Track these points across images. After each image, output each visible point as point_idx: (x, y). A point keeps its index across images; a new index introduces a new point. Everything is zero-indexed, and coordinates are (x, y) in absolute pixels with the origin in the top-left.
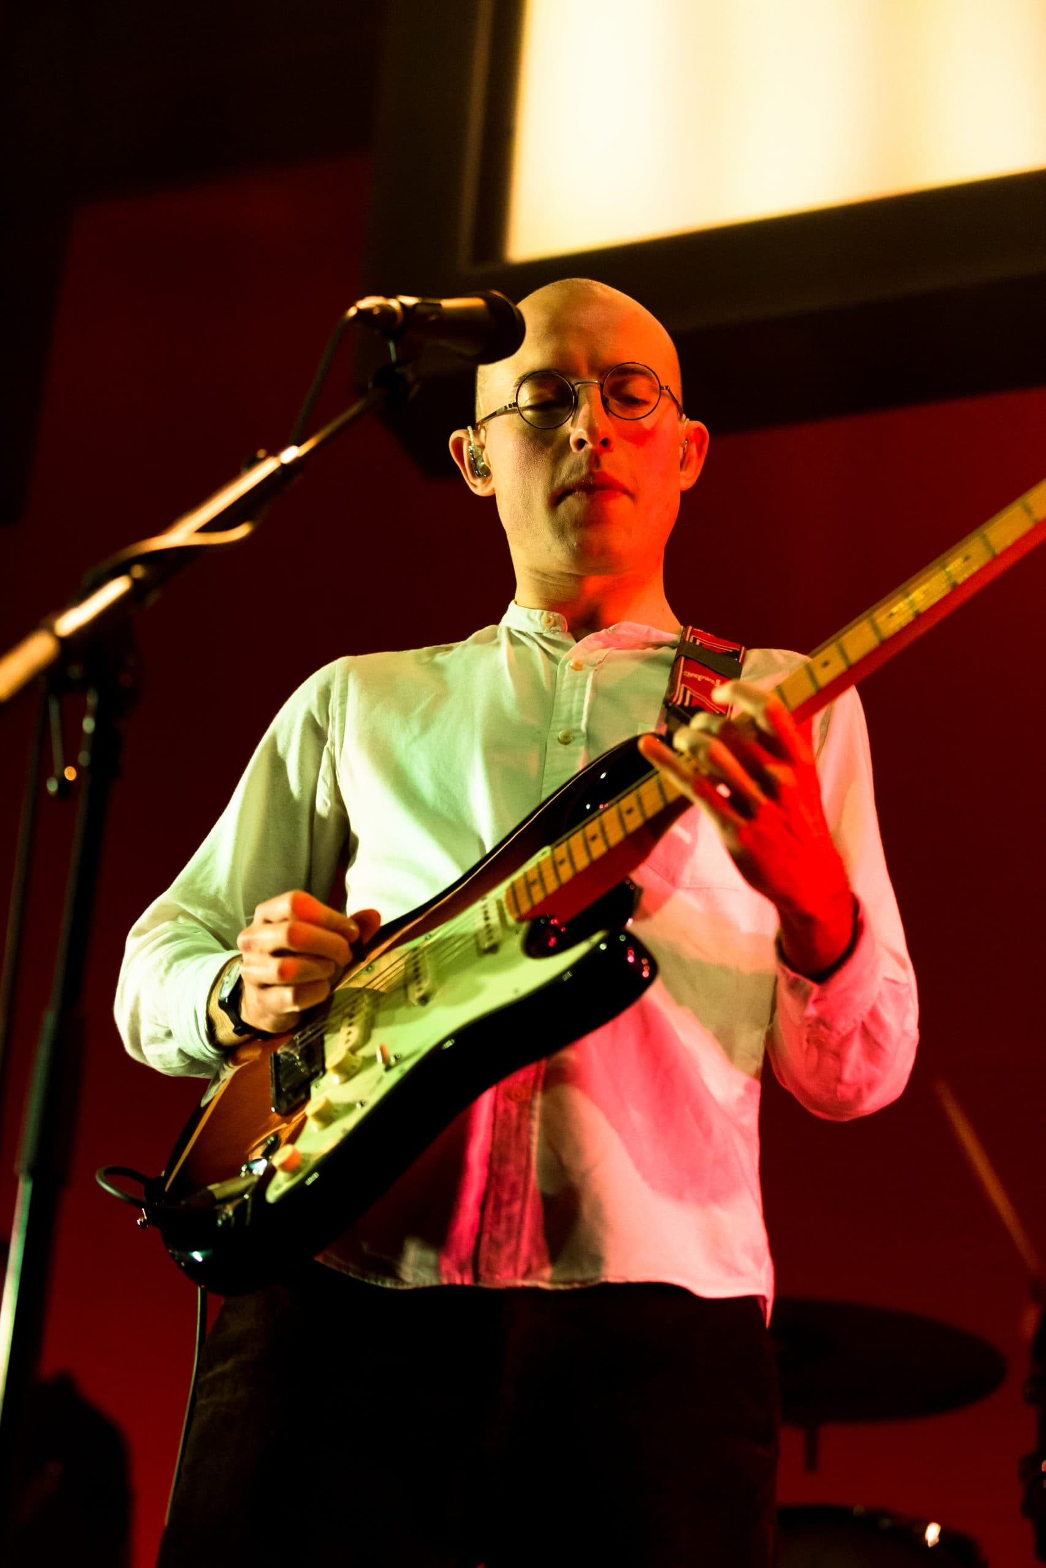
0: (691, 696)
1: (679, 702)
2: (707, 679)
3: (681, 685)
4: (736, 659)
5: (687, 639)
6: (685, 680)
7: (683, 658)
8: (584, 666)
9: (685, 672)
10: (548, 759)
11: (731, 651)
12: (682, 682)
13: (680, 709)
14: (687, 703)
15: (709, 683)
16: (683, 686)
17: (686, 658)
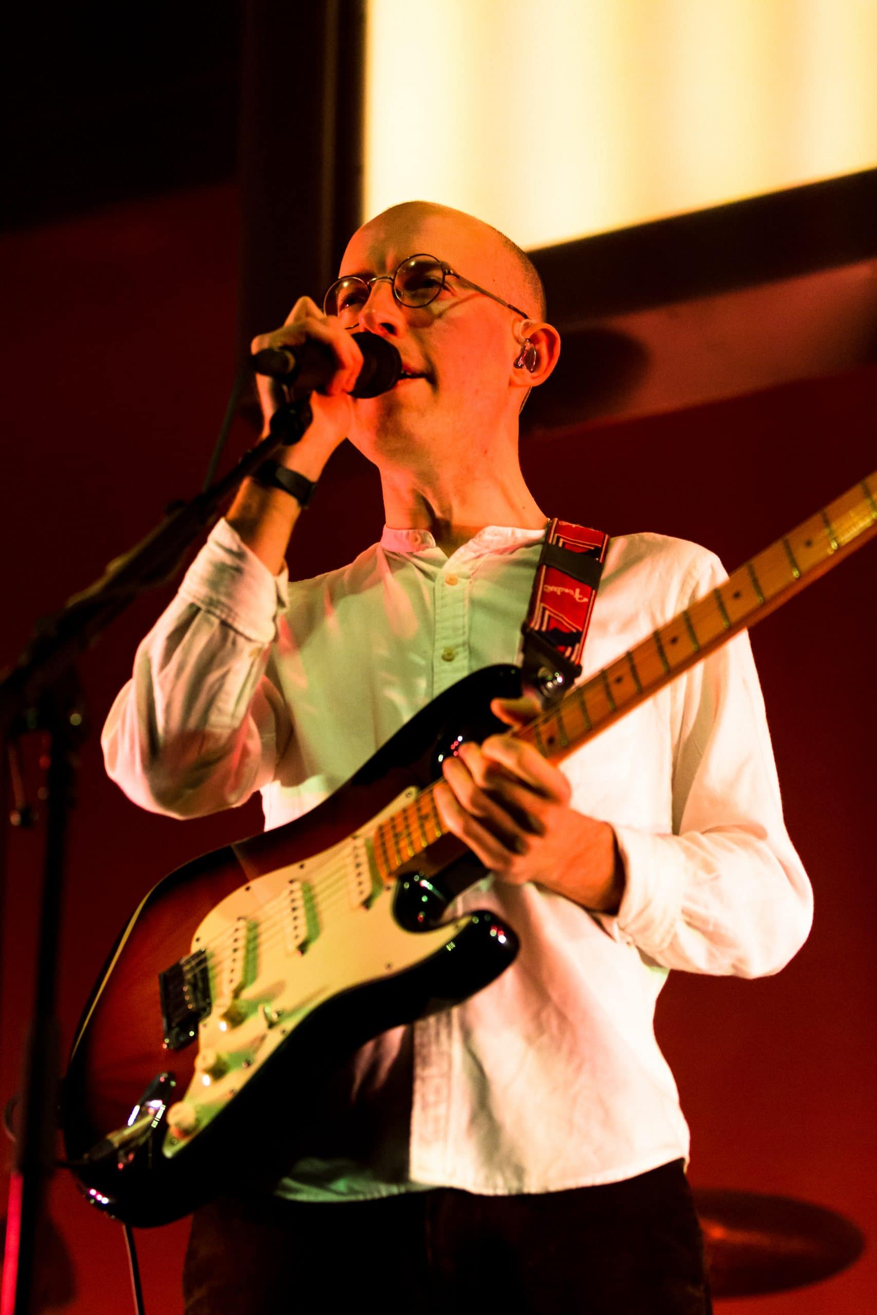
0: (550, 617)
1: (537, 628)
2: (567, 591)
3: (540, 605)
4: (597, 559)
5: (550, 541)
6: (546, 597)
7: (544, 567)
8: (459, 579)
9: (546, 586)
10: (436, 678)
11: (592, 548)
12: (542, 601)
13: (537, 636)
14: (544, 628)
15: (568, 594)
16: (543, 605)
17: (548, 567)
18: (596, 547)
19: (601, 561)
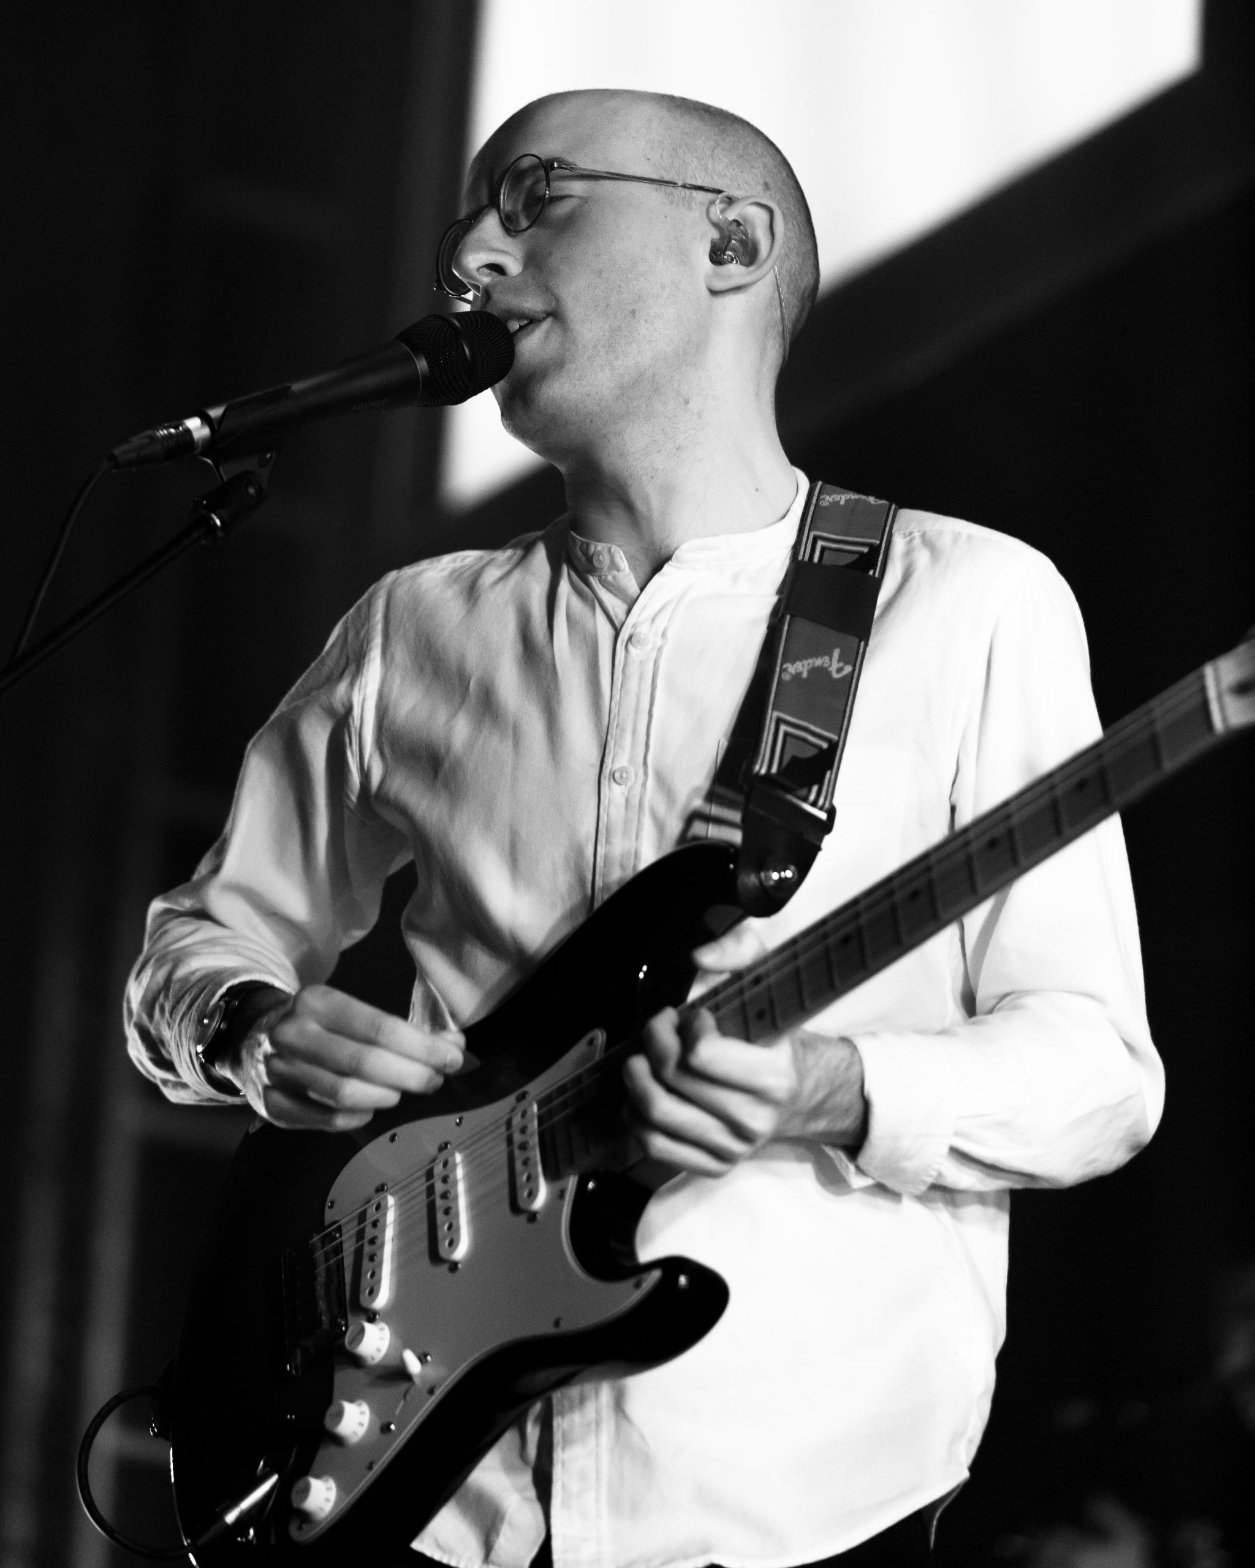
1: (763, 771)
4: (872, 574)
5: (800, 558)
7: (788, 617)
11: (866, 549)
14: (774, 770)
16: (776, 714)
18: (871, 546)
19: (877, 575)
